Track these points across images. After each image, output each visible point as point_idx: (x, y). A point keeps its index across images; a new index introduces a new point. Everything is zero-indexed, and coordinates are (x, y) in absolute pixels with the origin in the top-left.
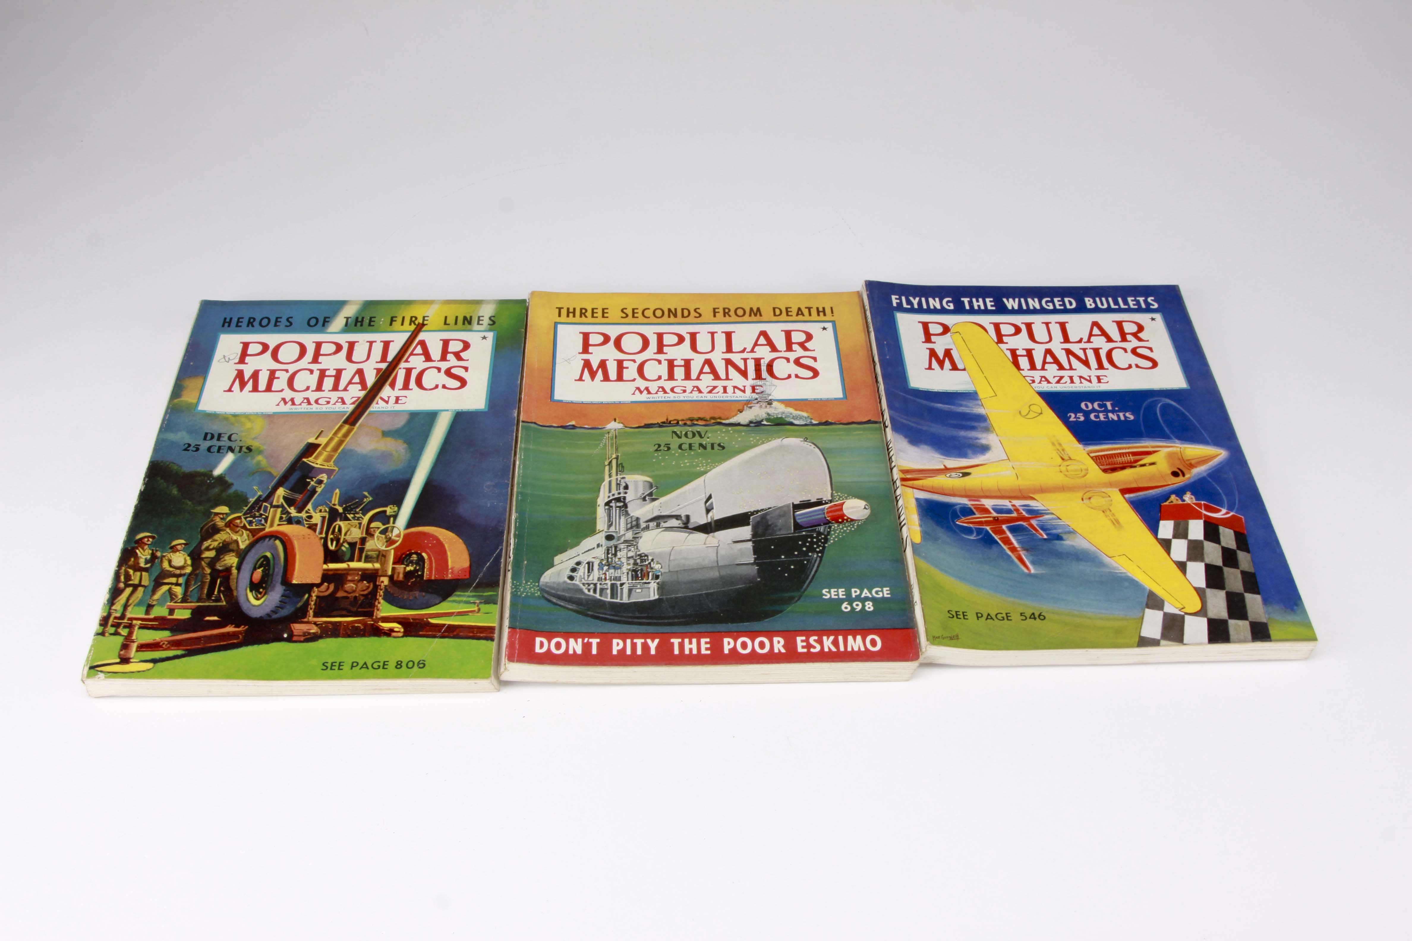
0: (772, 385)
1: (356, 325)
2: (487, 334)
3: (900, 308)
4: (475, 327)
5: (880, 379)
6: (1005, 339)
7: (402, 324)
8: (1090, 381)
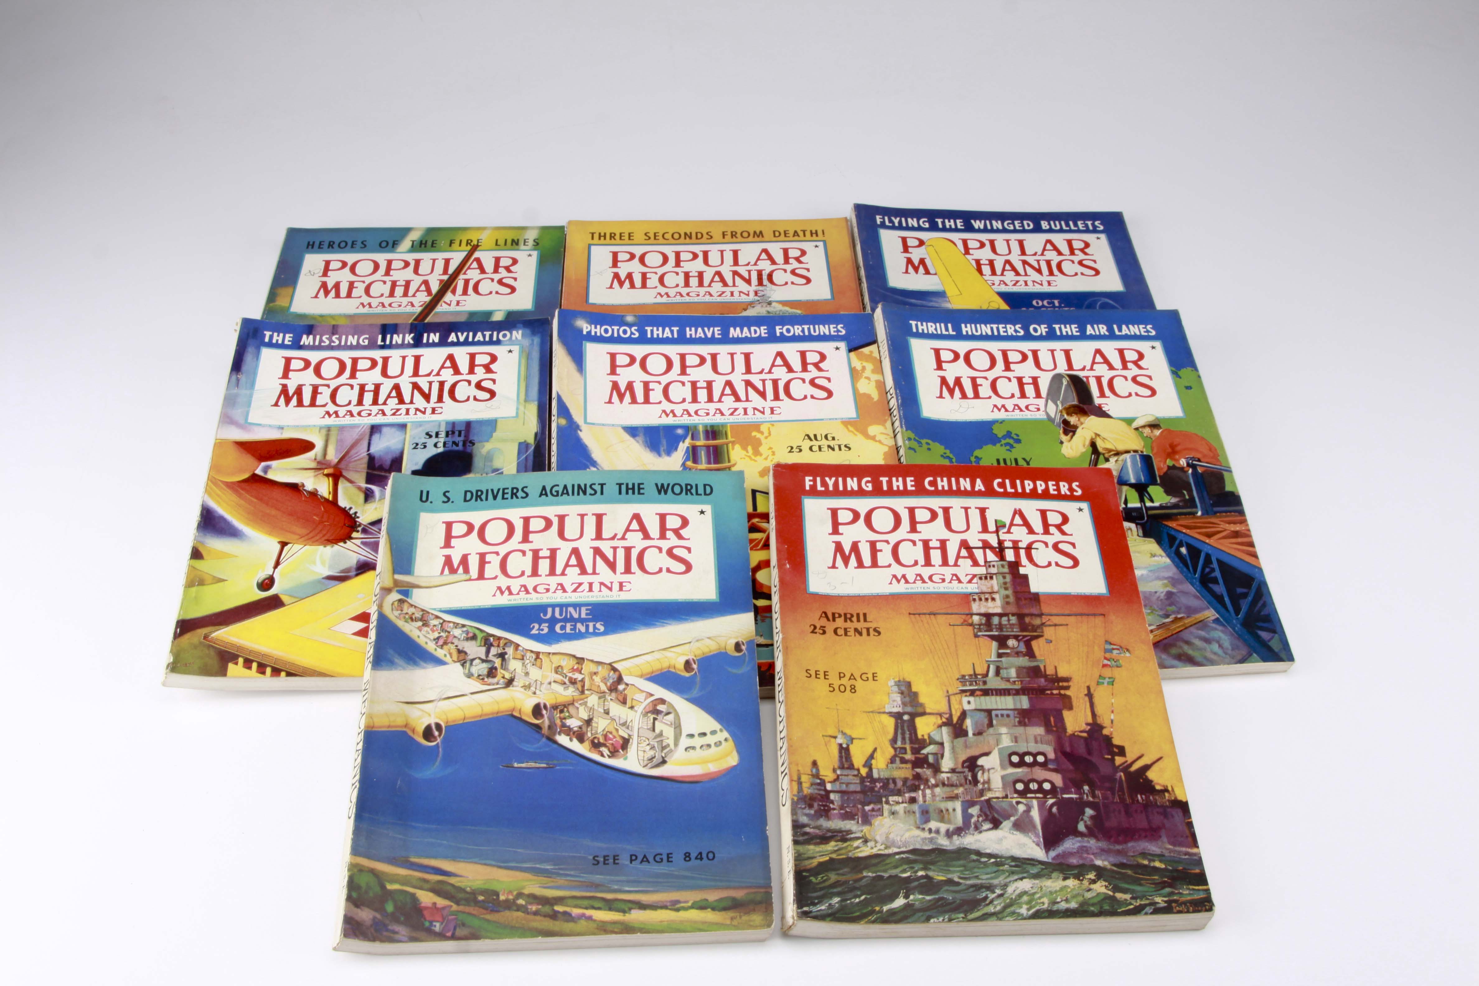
0: (771, 290)
1: (420, 246)
2: (532, 253)
3: (883, 225)
4: (522, 247)
5: (864, 280)
6: (971, 251)
7: (460, 245)
8: (1042, 285)
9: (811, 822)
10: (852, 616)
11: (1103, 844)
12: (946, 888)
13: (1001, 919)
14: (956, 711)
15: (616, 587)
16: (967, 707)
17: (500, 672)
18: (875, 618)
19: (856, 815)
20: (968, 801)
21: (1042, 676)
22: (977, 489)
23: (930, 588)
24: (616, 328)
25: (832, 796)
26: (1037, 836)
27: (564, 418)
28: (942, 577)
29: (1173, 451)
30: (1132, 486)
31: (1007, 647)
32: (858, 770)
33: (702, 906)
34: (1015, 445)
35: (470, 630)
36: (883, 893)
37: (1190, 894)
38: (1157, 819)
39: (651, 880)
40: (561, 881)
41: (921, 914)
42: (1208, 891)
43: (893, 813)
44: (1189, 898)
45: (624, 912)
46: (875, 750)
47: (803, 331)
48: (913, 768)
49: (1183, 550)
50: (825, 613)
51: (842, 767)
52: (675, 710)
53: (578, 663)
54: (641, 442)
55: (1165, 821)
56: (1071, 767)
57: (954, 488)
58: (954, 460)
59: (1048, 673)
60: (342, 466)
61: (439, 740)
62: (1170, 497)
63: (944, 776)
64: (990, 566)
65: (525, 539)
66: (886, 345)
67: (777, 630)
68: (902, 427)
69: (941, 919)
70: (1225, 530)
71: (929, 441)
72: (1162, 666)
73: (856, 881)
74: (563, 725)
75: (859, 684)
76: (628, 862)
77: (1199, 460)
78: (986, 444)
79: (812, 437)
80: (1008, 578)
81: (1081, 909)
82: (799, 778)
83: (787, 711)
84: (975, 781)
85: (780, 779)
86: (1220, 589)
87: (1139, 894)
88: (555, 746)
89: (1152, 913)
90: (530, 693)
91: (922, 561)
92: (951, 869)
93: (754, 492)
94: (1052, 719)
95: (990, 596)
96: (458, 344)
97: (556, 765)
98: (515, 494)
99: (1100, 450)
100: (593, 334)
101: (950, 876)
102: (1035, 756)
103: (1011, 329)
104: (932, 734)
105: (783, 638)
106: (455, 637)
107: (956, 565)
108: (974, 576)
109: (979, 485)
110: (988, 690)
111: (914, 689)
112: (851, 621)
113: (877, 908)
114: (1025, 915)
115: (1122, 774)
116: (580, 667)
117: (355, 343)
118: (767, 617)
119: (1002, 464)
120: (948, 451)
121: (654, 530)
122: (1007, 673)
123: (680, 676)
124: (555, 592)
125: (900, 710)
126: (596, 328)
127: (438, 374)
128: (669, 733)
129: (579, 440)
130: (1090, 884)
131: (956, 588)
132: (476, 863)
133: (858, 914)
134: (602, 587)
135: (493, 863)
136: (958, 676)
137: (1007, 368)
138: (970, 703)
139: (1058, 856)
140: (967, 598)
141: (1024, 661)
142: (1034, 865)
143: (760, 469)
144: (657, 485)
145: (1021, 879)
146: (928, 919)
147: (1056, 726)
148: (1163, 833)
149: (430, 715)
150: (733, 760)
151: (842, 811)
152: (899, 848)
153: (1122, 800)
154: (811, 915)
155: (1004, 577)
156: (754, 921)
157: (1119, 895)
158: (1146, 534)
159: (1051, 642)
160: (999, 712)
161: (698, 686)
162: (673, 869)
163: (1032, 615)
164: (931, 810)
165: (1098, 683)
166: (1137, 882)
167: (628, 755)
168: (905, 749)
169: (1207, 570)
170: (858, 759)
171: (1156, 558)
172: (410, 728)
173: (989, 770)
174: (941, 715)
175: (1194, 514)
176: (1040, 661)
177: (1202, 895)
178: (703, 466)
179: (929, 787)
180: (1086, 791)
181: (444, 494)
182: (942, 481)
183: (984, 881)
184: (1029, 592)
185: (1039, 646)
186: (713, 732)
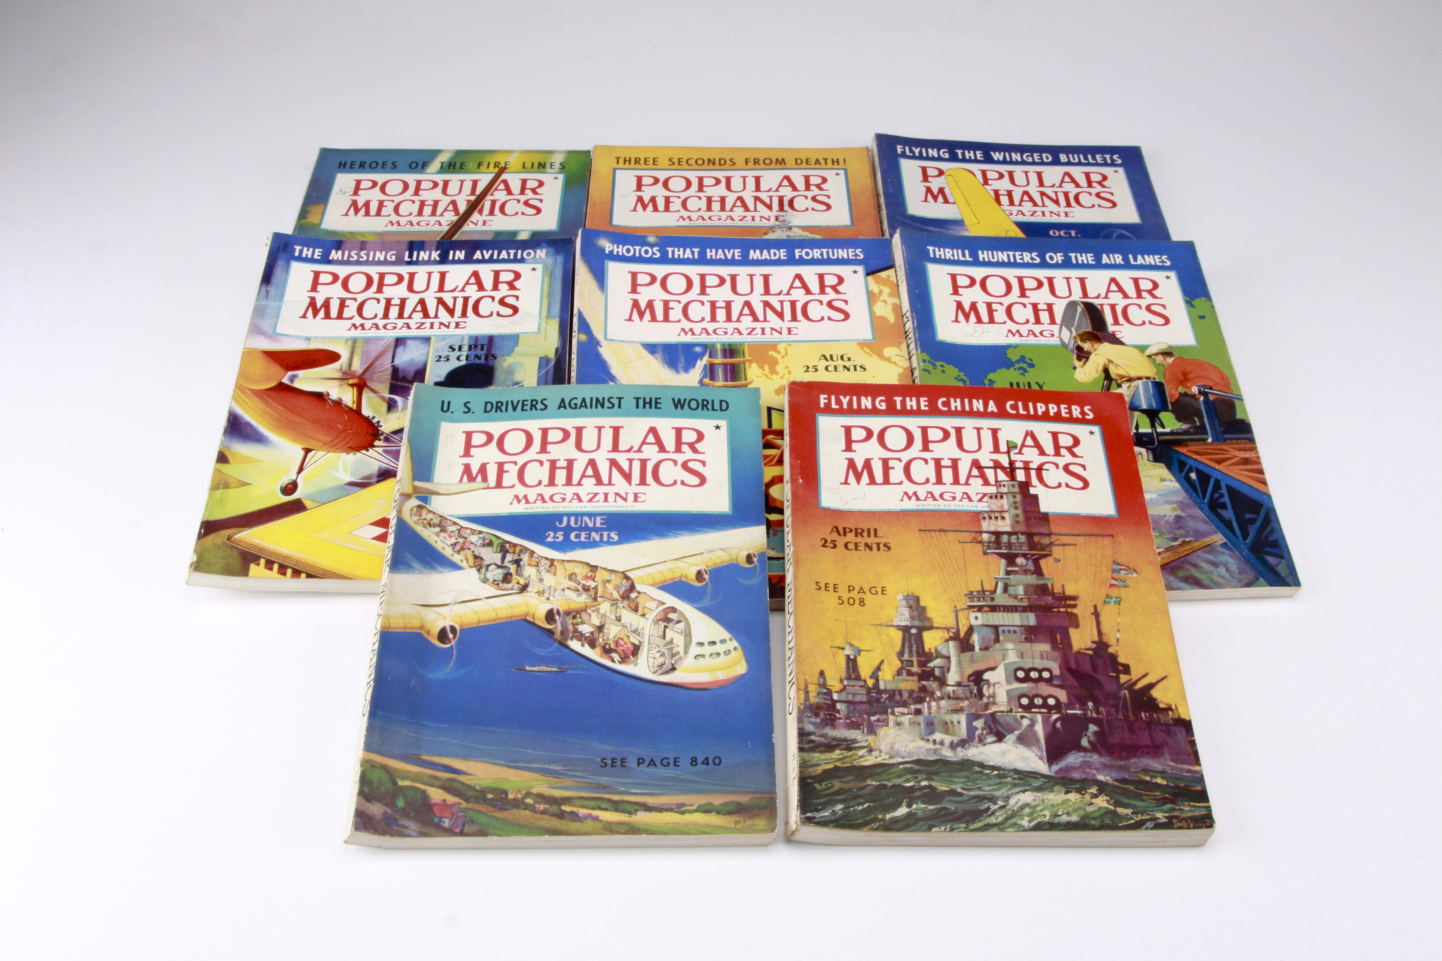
0: (792, 215)
1: (449, 168)
2: (558, 176)
3: (904, 155)
4: (549, 170)
5: (884, 209)
6: (990, 182)
8: (1059, 215)
9: (816, 731)
10: (863, 531)
11: (1105, 760)
12: (948, 798)
13: (1002, 830)
14: (963, 626)
15: (631, 498)
16: (974, 622)
17: (515, 577)
18: (886, 534)
19: (862, 724)
20: (972, 714)
21: (1049, 595)
22: (989, 410)
23: (941, 505)
24: (638, 248)
25: (838, 706)
26: (1040, 749)
27: (584, 333)
28: (953, 495)
29: (1185, 379)
30: (1143, 411)
31: (1016, 565)
32: (865, 681)
33: (706, 810)
34: (1028, 369)
35: (487, 536)
36: (886, 802)
37: (1191, 811)
38: (1160, 737)
39: (657, 783)
40: (568, 782)
41: (922, 823)
42: (1209, 808)
43: (898, 724)
44: (1190, 814)
45: (630, 813)
46: (882, 662)
47: (822, 254)
48: (920, 680)
49: (1193, 475)
50: (837, 528)
51: (849, 678)
52: (686, 619)
53: (591, 571)
54: (659, 359)
55: (1168, 739)
56: (1076, 684)
57: (967, 408)
58: (968, 383)
59: (1055, 591)
60: (366, 376)
61: (453, 642)
62: (1181, 424)
63: (950, 689)
64: (1000, 486)
65: (543, 450)
66: (903, 269)
67: (789, 544)
68: (917, 349)
69: (943, 828)
70: (1235, 457)
71: (944, 364)
72: (1169, 588)
73: (860, 789)
74: (576, 631)
75: (868, 597)
76: (635, 765)
77: (1211, 388)
78: (1000, 368)
79: (828, 358)
80: (1019, 498)
81: (1082, 822)
82: (806, 688)
83: (796, 622)
84: (981, 695)
85: (788, 688)
86: (1229, 514)
87: (1140, 809)
88: (567, 651)
89: (1152, 828)
90: (544, 599)
91: (933, 479)
92: (954, 780)
93: (769, 410)
94: (1058, 636)
95: (1000, 515)
96: (483, 261)
97: (567, 669)
98: (535, 406)
99: (1113, 376)
100: (615, 253)
101: (953, 787)
102: (1040, 671)
103: (1027, 257)
104: (939, 648)
105: (794, 551)
106: (472, 543)
107: (967, 483)
108: (985, 495)
109: (992, 407)
110: (996, 606)
111: (922, 604)
112: (862, 536)
113: (880, 816)
114: (1026, 827)
115: (1126, 692)
116: (593, 574)
117: (382, 259)
118: (779, 531)
119: (1015, 386)
120: (962, 374)
121: (669, 443)
122: (1015, 590)
123: (691, 585)
124: (571, 502)
125: (908, 623)
126: (618, 247)
127: (463, 290)
128: (679, 641)
129: (598, 356)
130: (1092, 798)
131: (966, 506)
132: (486, 762)
133: (860, 821)
134: (618, 497)
135: (503, 762)
136: (966, 592)
137: (1023, 295)
138: (977, 619)
139: (1061, 770)
140: (977, 516)
141: (1032, 579)
142: (1036, 778)
143: (776, 387)
144: (673, 400)
145: (1024, 791)
146: (930, 828)
147: (1062, 643)
148: (1165, 750)
149: (445, 618)
150: (741, 668)
151: (848, 721)
152: (904, 758)
153: (1126, 717)
154: (814, 821)
155: (1014, 497)
156: (757, 825)
157: (1120, 810)
158: (1157, 459)
159: (1059, 561)
160: (1006, 629)
161: (709, 596)
162: (679, 773)
163: (1041, 534)
164: (936, 722)
165: (1105, 603)
166: (1139, 797)
167: (638, 661)
168: (912, 662)
169: (1216, 495)
170: (865, 670)
171: (1166, 483)
172: (424, 630)
173: (994, 684)
174: (948, 629)
175: (1204, 440)
176: (1048, 579)
177: (1203, 812)
178: (720, 383)
179: (934, 700)
180: (1090, 708)
181: (465, 405)
182: (955, 402)
183: (986, 793)
184: (1039, 512)
185: (1047, 565)
186: (723, 641)
